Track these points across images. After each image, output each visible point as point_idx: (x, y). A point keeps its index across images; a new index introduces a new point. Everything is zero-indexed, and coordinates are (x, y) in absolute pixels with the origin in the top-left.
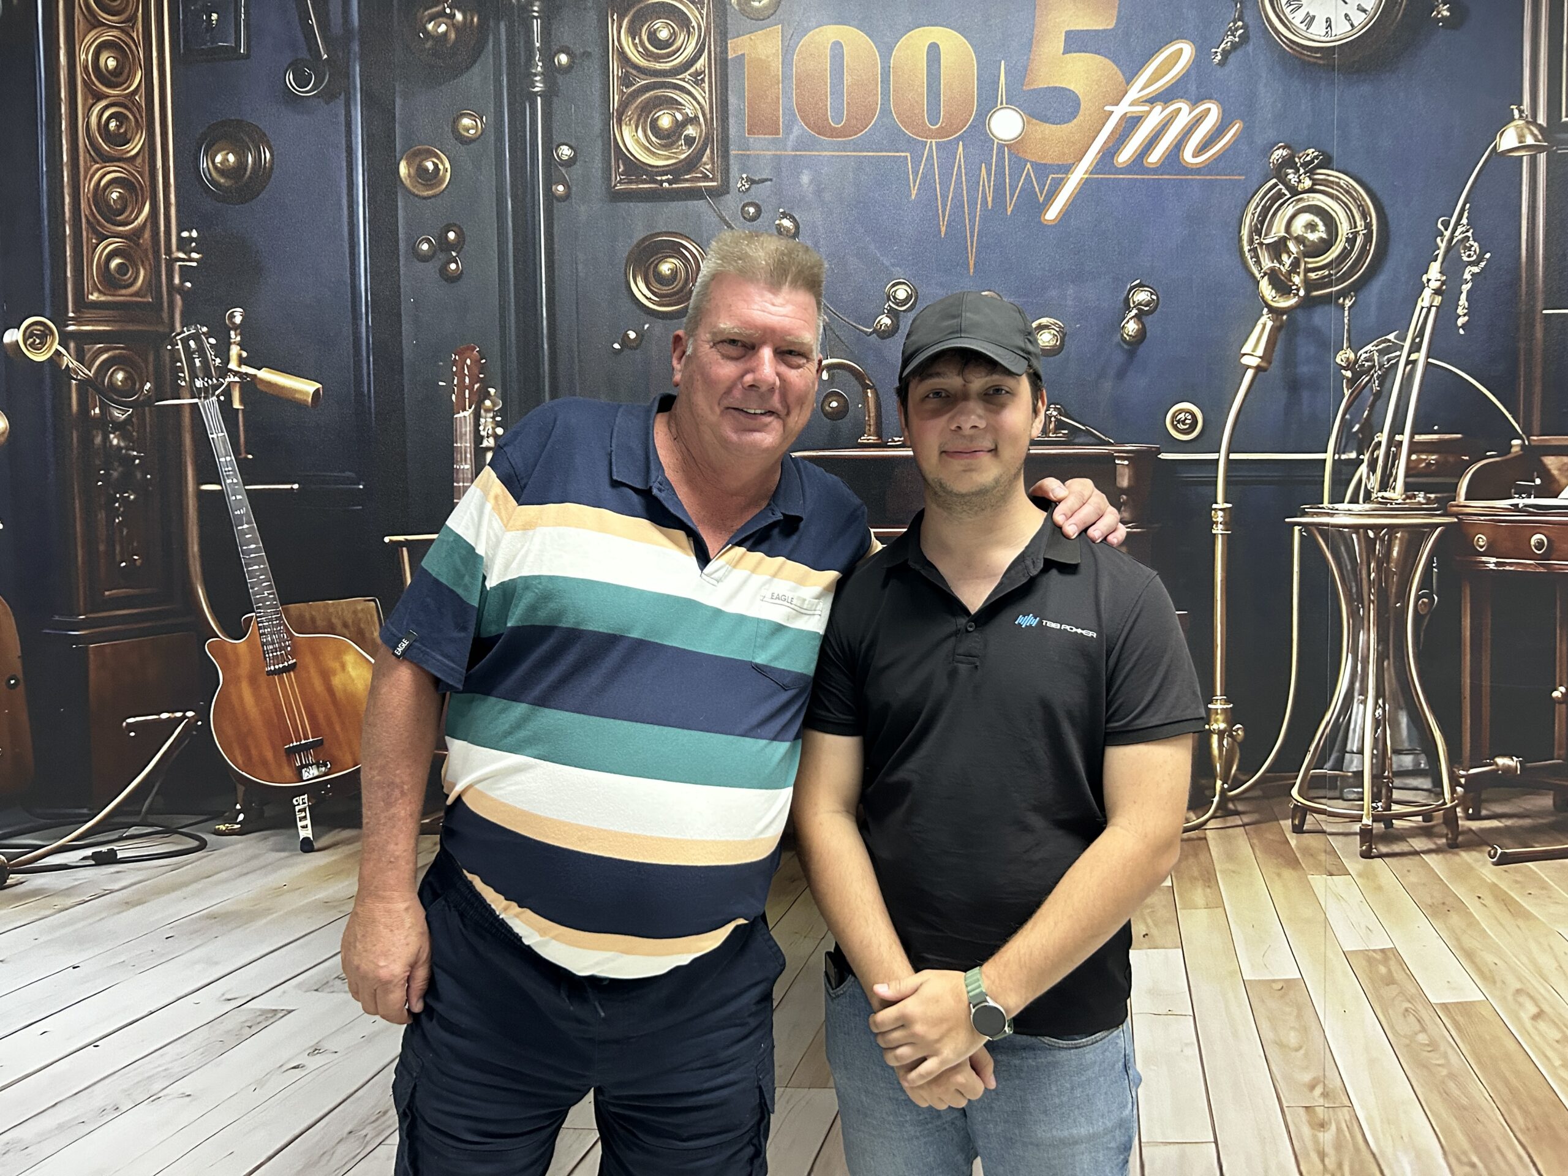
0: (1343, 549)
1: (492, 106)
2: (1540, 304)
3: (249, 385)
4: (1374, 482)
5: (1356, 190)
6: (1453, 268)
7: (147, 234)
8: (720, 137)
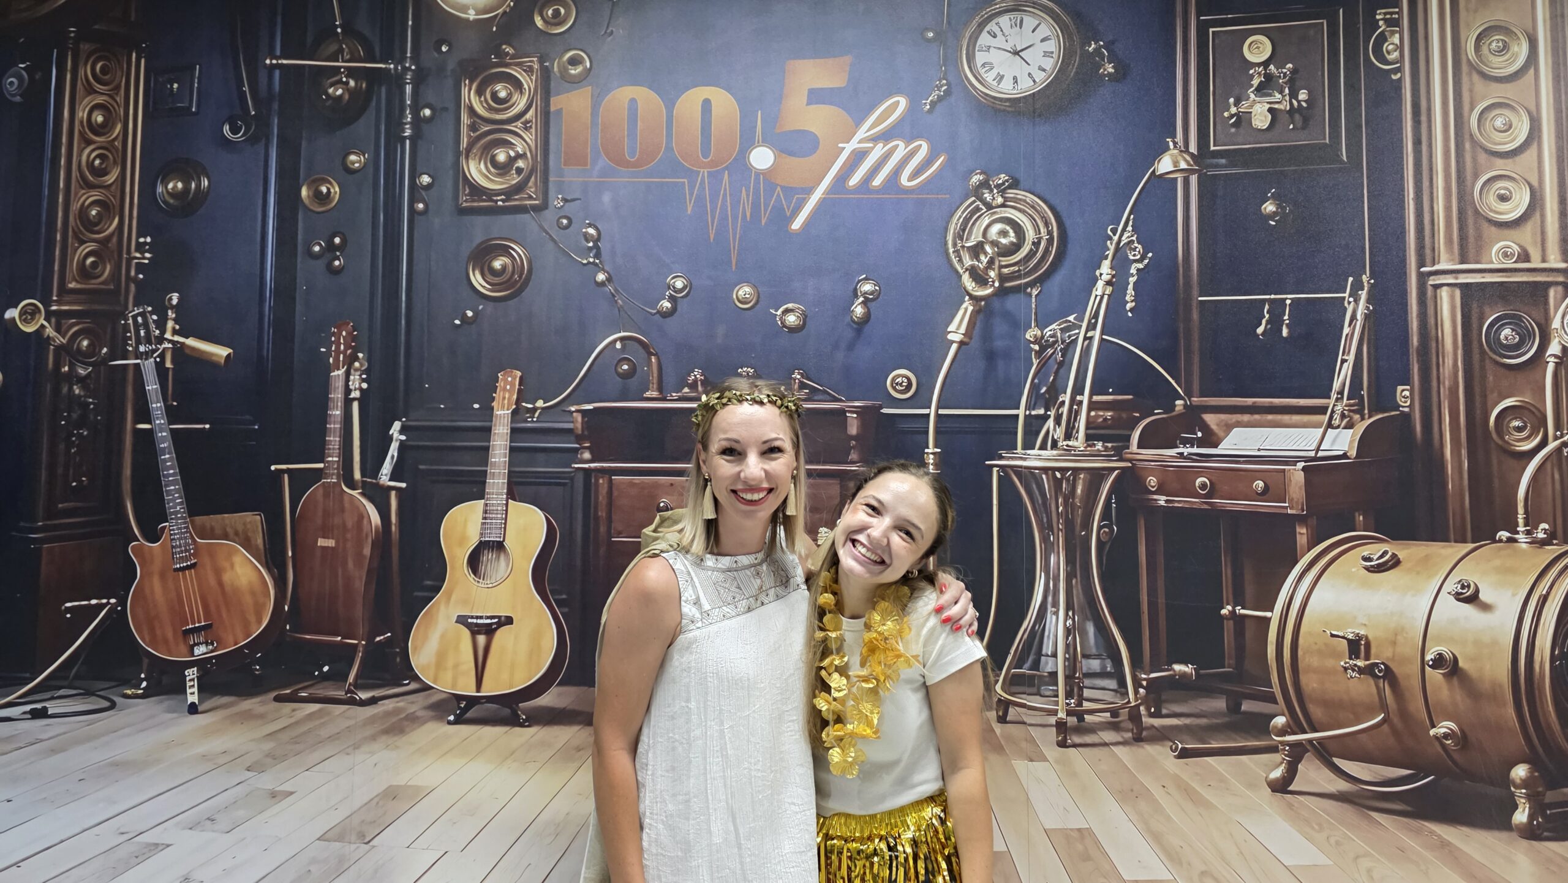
0: (1034, 486)
1: (372, 147)
2: (1195, 291)
3: (179, 351)
4: (1059, 433)
5: (1039, 205)
6: (1121, 264)
7: (115, 240)
8: (542, 168)
